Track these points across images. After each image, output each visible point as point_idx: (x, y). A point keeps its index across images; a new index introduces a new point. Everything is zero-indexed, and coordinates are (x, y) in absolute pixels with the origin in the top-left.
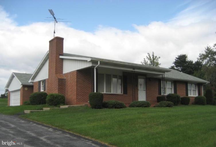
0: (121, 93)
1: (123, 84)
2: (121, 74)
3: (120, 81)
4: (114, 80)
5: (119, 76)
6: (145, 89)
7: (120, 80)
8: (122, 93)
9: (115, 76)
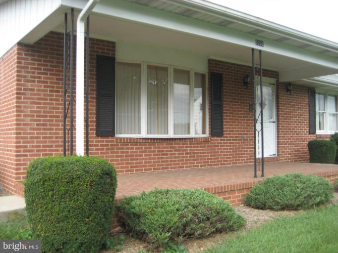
0: (204, 132)
1: (211, 103)
2: (203, 69)
3: (198, 91)
4: (180, 90)
5: (196, 74)
6: (274, 119)
7: (200, 90)
8: (207, 135)
9: (183, 76)
